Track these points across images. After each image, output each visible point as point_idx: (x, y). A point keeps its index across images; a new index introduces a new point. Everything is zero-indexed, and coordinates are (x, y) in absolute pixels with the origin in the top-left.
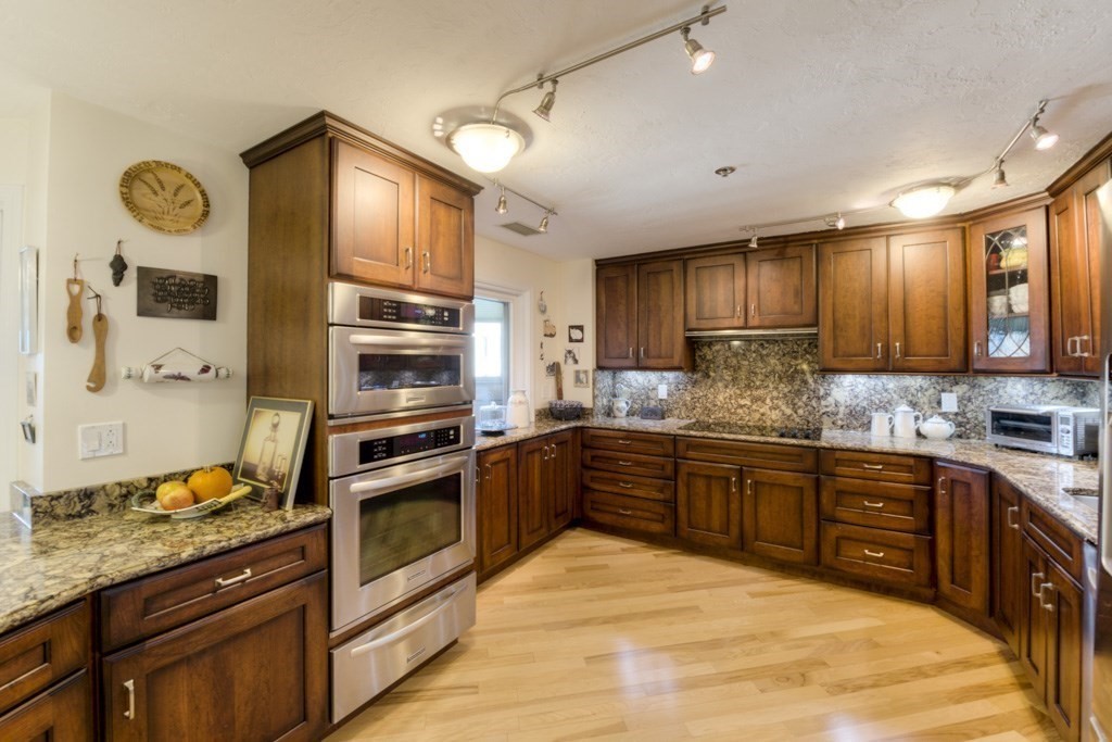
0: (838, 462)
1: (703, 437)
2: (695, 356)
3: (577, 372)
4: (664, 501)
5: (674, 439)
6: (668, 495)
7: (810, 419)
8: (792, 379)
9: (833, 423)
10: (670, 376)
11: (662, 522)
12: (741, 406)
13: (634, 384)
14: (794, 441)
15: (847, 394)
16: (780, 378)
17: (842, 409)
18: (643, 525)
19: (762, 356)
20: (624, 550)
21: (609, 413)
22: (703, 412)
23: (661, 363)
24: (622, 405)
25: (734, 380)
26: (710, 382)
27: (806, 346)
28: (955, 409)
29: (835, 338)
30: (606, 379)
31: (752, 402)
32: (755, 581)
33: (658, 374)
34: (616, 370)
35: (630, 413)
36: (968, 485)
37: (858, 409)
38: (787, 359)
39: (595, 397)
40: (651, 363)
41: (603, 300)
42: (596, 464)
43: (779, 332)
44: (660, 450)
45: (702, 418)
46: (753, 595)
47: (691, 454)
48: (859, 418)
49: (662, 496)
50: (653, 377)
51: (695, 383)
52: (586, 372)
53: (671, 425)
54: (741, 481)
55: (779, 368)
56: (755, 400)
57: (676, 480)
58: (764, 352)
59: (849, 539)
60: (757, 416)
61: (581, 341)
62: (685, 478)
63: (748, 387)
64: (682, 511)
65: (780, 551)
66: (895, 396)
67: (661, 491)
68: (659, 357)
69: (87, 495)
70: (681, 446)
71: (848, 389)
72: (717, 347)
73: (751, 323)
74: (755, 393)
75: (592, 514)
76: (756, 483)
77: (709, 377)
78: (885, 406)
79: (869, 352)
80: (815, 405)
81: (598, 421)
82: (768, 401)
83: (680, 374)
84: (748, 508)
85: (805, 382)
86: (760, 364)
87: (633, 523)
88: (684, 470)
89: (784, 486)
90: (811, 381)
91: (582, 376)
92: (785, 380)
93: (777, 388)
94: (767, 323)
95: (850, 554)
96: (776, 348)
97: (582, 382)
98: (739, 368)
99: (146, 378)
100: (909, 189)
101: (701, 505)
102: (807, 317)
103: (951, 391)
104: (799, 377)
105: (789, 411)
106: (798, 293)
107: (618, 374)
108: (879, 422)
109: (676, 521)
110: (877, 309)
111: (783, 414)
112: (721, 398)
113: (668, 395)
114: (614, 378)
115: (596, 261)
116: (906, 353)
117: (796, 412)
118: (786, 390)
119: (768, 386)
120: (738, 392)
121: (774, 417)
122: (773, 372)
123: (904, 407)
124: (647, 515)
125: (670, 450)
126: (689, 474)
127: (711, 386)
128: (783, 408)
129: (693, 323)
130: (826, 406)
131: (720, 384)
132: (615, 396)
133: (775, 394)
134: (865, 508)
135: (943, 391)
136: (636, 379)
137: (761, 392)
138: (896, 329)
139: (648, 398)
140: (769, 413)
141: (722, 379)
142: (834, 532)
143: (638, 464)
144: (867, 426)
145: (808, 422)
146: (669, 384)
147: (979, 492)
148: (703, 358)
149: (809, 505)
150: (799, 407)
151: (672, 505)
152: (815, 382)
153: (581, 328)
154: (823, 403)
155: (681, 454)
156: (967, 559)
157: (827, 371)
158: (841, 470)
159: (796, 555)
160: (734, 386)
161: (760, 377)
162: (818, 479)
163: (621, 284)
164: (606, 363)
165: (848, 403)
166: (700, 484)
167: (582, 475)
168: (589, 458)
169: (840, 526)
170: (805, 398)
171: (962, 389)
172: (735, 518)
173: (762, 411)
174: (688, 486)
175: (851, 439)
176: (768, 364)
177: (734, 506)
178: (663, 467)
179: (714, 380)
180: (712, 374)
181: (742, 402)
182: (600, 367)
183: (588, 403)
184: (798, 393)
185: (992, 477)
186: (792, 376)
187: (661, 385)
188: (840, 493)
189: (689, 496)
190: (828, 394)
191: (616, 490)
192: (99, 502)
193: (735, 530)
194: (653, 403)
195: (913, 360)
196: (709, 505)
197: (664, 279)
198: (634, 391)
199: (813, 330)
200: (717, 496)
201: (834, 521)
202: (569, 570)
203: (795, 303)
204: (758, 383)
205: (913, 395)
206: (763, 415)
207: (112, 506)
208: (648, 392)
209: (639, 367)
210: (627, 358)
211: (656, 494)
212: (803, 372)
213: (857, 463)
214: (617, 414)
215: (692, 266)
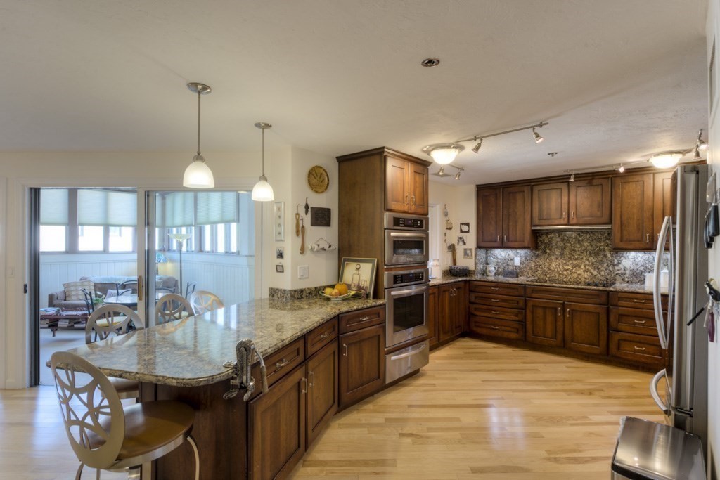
0: (619, 299)
1: (542, 286)
2: (538, 241)
3: (465, 250)
4: (519, 321)
5: (525, 287)
6: (520, 317)
7: (608, 277)
8: (597, 254)
9: (623, 280)
10: (522, 252)
11: (517, 333)
12: (566, 270)
13: (499, 257)
14: (594, 287)
15: (631, 263)
16: (590, 254)
17: (628, 272)
18: (506, 335)
19: (579, 241)
20: (494, 347)
21: (484, 273)
22: (542, 274)
23: (517, 244)
24: (492, 268)
25: (562, 255)
26: (546, 256)
27: (606, 235)
29: (622, 231)
30: (482, 254)
31: (573, 268)
32: (571, 363)
33: (514, 251)
34: (488, 248)
35: (497, 274)
37: (638, 271)
38: (594, 243)
39: (476, 264)
40: (510, 244)
41: (481, 208)
42: (478, 301)
43: (588, 227)
44: (516, 293)
45: (542, 277)
46: (569, 367)
47: (535, 295)
48: (638, 276)
49: (517, 319)
50: (511, 253)
51: (537, 256)
52: (471, 250)
53: (522, 279)
54: (564, 310)
55: (589, 247)
56: (574, 266)
57: (525, 309)
58: (581, 239)
59: (625, 340)
60: (576, 275)
61: (468, 232)
62: (531, 308)
63: (570, 258)
64: (529, 327)
65: (586, 348)
67: (517, 315)
68: (516, 241)
69: (302, 291)
70: (529, 291)
71: (632, 260)
72: (552, 235)
73: (571, 222)
74: (574, 262)
75: (475, 329)
76: (573, 311)
77: (546, 253)
79: (642, 239)
80: (611, 269)
81: (478, 277)
82: (582, 267)
83: (528, 251)
84: (567, 323)
85: (606, 256)
86: (578, 246)
87: (499, 334)
88: (530, 304)
89: (589, 312)
90: (609, 255)
91: (468, 252)
92: (593, 255)
93: (588, 260)
94: (581, 222)
95: (626, 349)
96: (588, 236)
97: (468, 255)
98: (565, 248)
99: (315, 250)
100: (657, 154)
101: (540, 323)
102: (607, 221)
104: (602, 253)
105: (595, 273)
106: (600, 206)
107: (489, 251)
108: (650, 278)
109: (525, 332)
110: (647, 214)
111: (592, 275)
112: (553, 265)
113: (521, 263)
114: (486, 253)
115: (477, 186)
117: (600, 274)
118: (594, 261)
119: (582, 258)
120: (564, 262)
121: (586, 276)
122: (586, 250)
124: (509, 329)
125: (522, 293)
126: (533, 306)
127: (547, 258)
128: (592, 271)
129: (536, 222)
130: (618, 270)
131: (553, 257)
132: (487, 264)
133: (587, 263)
134: (635, 324)
136: (500, 254)
137: (578, 262)
139: (508, 265)
140: (583, 273)
141: (554, 254)
142: (617, 337)
143: (503, 300)
144: (643, 282)
145: (607, 279)
146: (521, 257)
148: (543, 242)
149: (603, 323)
150: (602, 271)
151: (523, 323)
152: (612, 256)
153: (468, 224)
154: (616, 268)
155: (529, 295)
157: (618, 250)
158: (621, 303)
159: (596, 350)
160: (561, 258)
161: (578, 253)
162: (608, 308)
163: (492, 199)
164: (482, 244)
165: (632, 268)
166: (540, 312)
167: (469, 308)
168: (474, 297)
169: (621, 334)
170: (605, 265)
172: (560, 329)
173: (579, 272)
174: (533, 312)
175: (636, 287)
176: (582, 245)
177: (560, 323)
178: (517, 302)
179: (549, 254)
180: (548, 251)
181: (567, 268)
182: (479, 247)
183: (472, 267)
184: (601, 262)
186: (595, 253)
187: (517, 258)
188: (621, 315)
189: (533, 318)
190: (619, 263)
191: (489, 315)
192: (304, 294)
193: (560, 337)
194: (511, 268)
196: (545, 323)
197: (519, 197)
198: (499, 261)
199: (609, 226)
200: (550, 318)
201: (617, 331)
203: (598, 211)
204: (576, 257)
206: (579, 275)
207: (307, 296)
208: (508, 261)
209: (503, 246)
210: (496, 241)
211: (513, 318)
212: (604, 250)
213: (631, 299)
214: (489, 274)
215: (536, 189)
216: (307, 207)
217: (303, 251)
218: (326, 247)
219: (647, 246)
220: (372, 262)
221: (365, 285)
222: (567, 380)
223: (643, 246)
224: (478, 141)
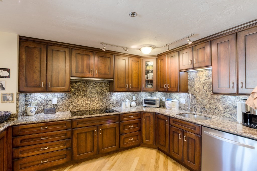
0: (124, 117)
1: (84, 118)
4: (67, 148)
5: (71, 121)
6: (69, 145)
7: (107, 105)
8: (102, 94)
9: (113, 106)
10: (59, 95)
11: (66, 158)
12: (87, 104)
13: (39, 99)
15: (116, 97)
16: (99, 94)
17: (115, 102)
21: (25, 114)
22: (73, 108)
23: (59, 89)
24: (32, 109)
25: (85, 95)
26: (76, 96)
27: (106, 84)
28: (135, 100)
29: (118, 82)
30: (23, 97)
31: (91, 102)
32: (105, 163)
33: (53, 94)
35: (37, 112)
37: (118, 101)
38: (101, 88)
39: (18, 107)
40: (53, 89)
41: (24, 57)
42: (23, 144)
43: (102, 79)
44: (64, 127)
45: (72, 110)
47: (79, 125)
48: (119, 104)
49: (65, 147)
50: (50, 95)
51: (70, 97)
52: (12, 95)
54: (98, 130)
55: (99, 91)
56: (91, 101)
57: (72, 138)
58: (95, 86)
59: (126, 138)
60: (92, 106)
61: (9, 77)
62: (76, 136)
63: (89, 97)
64: (75, 150)
66: (125, 97)
67: (65, 144)
68: (58, 87)
71: (116, 96)
72: (79, 84)
73: (94, 76)
76: (103, 130)
77: (75, 94)
78: (123, 100)
80: (108, 101)
81: (19, 120)
82: (96, 101)
83: (63, 94)
84: (100, 139)
85: (106, 95)
86: (93, 90)
88: (76, 132)
89: (111, 128)
90: (107, 94)
92: (101, 94)
93: (98, 97)
94: (100, 76)
95: (126, 142)
96: (98, 85)
97: (8, 100)
98: (87, 91)
101: (83, 144)
102: (111, 76)
103: (135, 96)
105: (101, 104)
106: (109, 68)
108: (123, 104)
109: (72, 154)
111: (100, 105)
112: (80, 102)
113: (57, 102)
114: (26, 96)
115: (20, 37)
116: (132, 87)
117: (103, 104)
118: (101, 97)
119: (95, 97)
120: (86, 99)
121: (97, 106)
122: (97, 92)
123: (128, 100)
124: (58, 157)
125: (69, 126)
126: (78, 134)
127: (76, 98)
128: (100, 103)
129: (74, 74)
130: (111, 101)
131: (80, 97)
132: (27, 105)
133: (98, 99)
134: (130, 128)
135: (133, 96)
137: (93, 99)
138: (130, 81)
139: (47, 104)
140: (96, 105)
141: (80, 95)
142: (123, 137)
143: (52, 136)
144: (120, 106)
145: (107, 106)
146: (58, 98)
147: (152, 118)
149: (117, 132)
150: (104, 102)
151: (70, 149)
152: (109, 95)
153: (8, 70)
154: (110, 100)
155: (75, 126)
156: (149, 134)
159: (114, 148)
160: (84, 97)
161: (93, 94)
162: (119, 123)
163: (36, 52)
164: (21, 90)
165: (116, 100)
166: (83, 136)
167: (13, 153)
168: (19, 141)
169: (125, 135)
170: (106, 100)
171: (136, 95)
172: (96, 144)
173: (94, 105)
174: (77, 139)
177: (96, 140)
178: (66, 134)
180: (77, 93)
181: (87, 102)
183: (14, 112)
184: (104, 98)
185: (155, 114)
189: (78, 142)
190: (111, 98)
191: (38, 153)
193: (96, 149)
194: (49, 107)
196: (86, 143)
198: (39, 102)
199: (112, 80)
200: (89, 138)
201: (123, 134)
203: (108, 71)
204: (93, 96)
205: (128, 97)
206: (94, 106)
208: (46, 102)
209: (46, 90)
210: (40, 87)
211: (62, 147)
212: (105, 92)
214: (29, 113)
215: (74, 52)
219: (127, 90)
223: (125, 90)
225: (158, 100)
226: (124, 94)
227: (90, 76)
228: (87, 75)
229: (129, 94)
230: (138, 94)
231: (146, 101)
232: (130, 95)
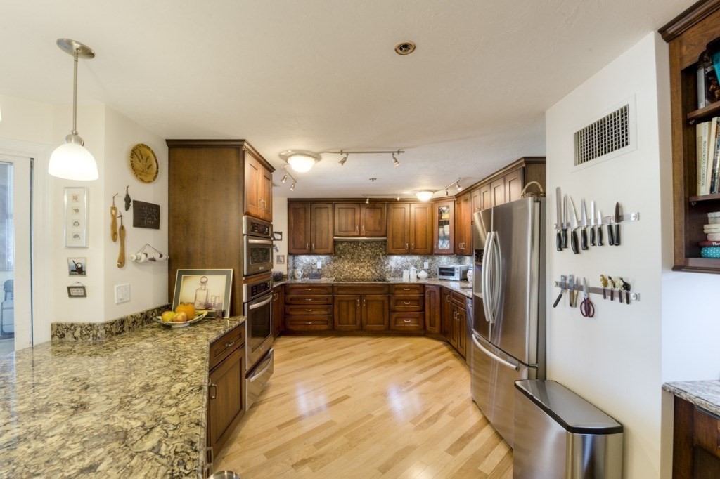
0: (396, 289)
2: (335, 250)
3: (278, 257)
4: (328, 315)
5: (332, 286)
6: (330, 311)
9: (390, 275)
10: (323, 257)
11: (327, 324)
12: (355, 271)
13: (305, 262)
14: (381, 282)
15: (394, 263)
16: (371, 258)
17: (393, 270)
18: (318, 327)
19: (363, 248)
20: (310, 341)
21: (293, 277)
22: (338, 274)
23: (322, 251)
24: (299, 272)
25: (352, 259)
26: (341, 260)
28: (428, 268)
29: (393, 241)
30: (291, 258)
32: (368, 340)
33: (317, 257)
34: (295, 255)
35: (304, 276)
36: (434, 292)
37: (398, 269)
38: (373, 250)
39: (288, 269)
40: (317, 251)
41: (292, 219)
42: (293, 302)
43: (373, 238)
44: (326, 291)
45: (338, 277)
46: (370, 345)
47: (340, 292)
48: (399, 273)
49: (327, 313)
50: (314, 258)
51: (335, 261)
52: (283, 256)
53: (324, 280)
54: (361, 301)
55: (370, 253)
56: (361, 267)
57: (333, 305)
59: (399, 317)
60: (361, 274)
61: (281, 240)
62: (338, 303)
63: (358, 262)
64: (336, 318)
65: (376, 327)
66: (410, 264)
67: (327, 310)
68: (321, 248)
69: (122, 322)
70: (336, 289)
71: (395, 261)
72: (345, 244)
73: (362, 234)
74: (361, 264)
75: (291, 327)
76: (367, 301)
77: (341, 258)
78: (407, 268)
79: (404, 247)
81: (289, 281)
82: (366, 268)
83: (328, 257)
84: (364, 311)
85: (380, 259)
87: (312, 328)
88: (337, 299)
89: (377, 301)
90: (382, 258)
91: (281, 258)
93: (369, 262)
94: (368, 234)
95: (400, 323)
96: (369, 245)
97: (281, 261)
98: (354, 253)
99: (142, 261)
101: (344, 314)
102: (383, 233)
103: (427, 261)
104: (378, 257)
105: (374, 272)
106: (380, 223)
107: (296, 257)
108: (405, 273)
109: (333, 322)
110: (407, 231)
111: (372, 273)
112: (346, 267)
113: (322, 266)
114: (294, 259)
115: (288, 199)
116: (415, 248)
117: (376, 272)
118: (373, 263)
119: (366, 261)
120: (354, 264)
122: (368, 255)
123: (413, 268)
124: (320, 322)
125: (331, 291)
126: (339, 301)
127: (342, 262)
128: (372, 270)
129: (337, 233)
130: (387, 269)
131: (346, 261)
132: (295, 268)
133: (368, 264)
134: (405, 305)
135: (425, 261)
136: (305, 259)
137: (363, 264)
138: (412, 239)
139: (312, 268)
141: (347, 258)
142: (394, 315)
143: (316, 299)
144: (401, 276)
145: (381, 275)
146: (322, 261)
147: (438, 293)
148: (339, 249)
149: (386, 308)
150: (378, 270)
151: (331, 316)
152: (384, 259)
153: (281, 233)
154: (386, 267)
155: (336, 292)
156: (434, 317)
157: (389, 254)
158: (397, 292)
159: (382, 327)
160: (352, 261)
161: (363, 257)
162: (389, 297)
163: (302, 212)
164: (292, 251)
165: (395, 267)
166: (344, 304)
167: (285, 310)
168: (289, 299)
169: (397, 313)
170: (380, 266)
171: (430, 260)
172: (358, 316)
173: (363, 272)
174: (339, 306)
175: (397, 280)
176: (365, 251)
177: (358, 312)
178: (327, 299)
179: (343, 259)
180: (342, 256)
181: (355, 268)
182: (290, 254)
183: (285, 273)
184: (377, 264)
185: (441, 288)
186: (375, 257)
187: (319, 262)
188: (397, 300)
189: (339, 310)
190: (388, 264)
191: (304, 313)
192: (126, 325)
193: (358, 322)
194: (314, 271)
195: (418, 250)
196: (348, 313)
197: (324, 212)
198: (305, 265)
199: (385, 238)
200: (351, 309)
201: (395, 311)
202: (291, 352)
203: (379, 226)
204: (362, 260)
205: (416, 263)
206: (364, 274)
207: (130, 328)
208: (312, 265)
209: (310, 253)
210: (305, 248)
211: (324, 312)
212: (379, 255)
213: (402, 289)
214: (297, 276)
215: (337, 206)
216: (128, 199)
217: (122, 263)
218: (157, 256)
219: (407, 252)
220: (227, 274)
221: (217, 302)
222: (376, 356)
223: (404, 252)
224: (344, 155)
225: (457, 269)
226: (408, 258)
227: (356, 234)
228: (352, 234)
229: (416, 258)
230: (433, 259)
231: (443, 271)
232: (418, 261)
